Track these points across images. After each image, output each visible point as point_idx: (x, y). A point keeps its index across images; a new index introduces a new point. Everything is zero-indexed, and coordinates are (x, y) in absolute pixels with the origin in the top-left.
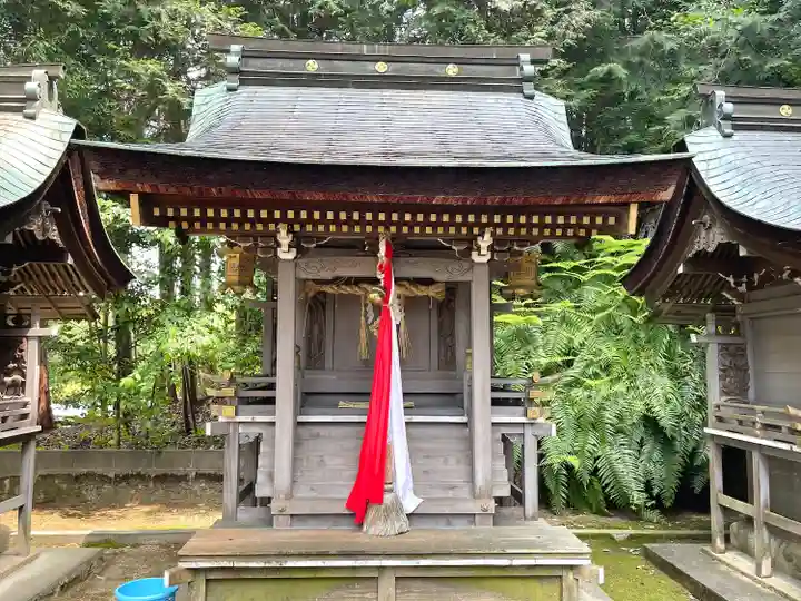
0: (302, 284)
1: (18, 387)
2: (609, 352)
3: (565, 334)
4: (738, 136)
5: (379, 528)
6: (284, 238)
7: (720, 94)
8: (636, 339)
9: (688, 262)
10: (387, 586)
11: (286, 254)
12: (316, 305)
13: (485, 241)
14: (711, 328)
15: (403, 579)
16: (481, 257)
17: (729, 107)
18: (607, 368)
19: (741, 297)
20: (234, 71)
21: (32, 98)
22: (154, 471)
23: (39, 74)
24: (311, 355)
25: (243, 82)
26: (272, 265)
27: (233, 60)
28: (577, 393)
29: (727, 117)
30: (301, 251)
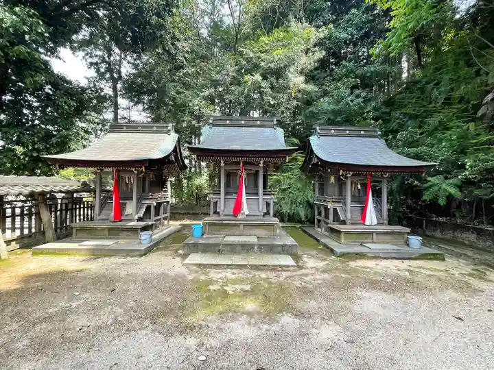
0: (225, 170)
1: (166, 191)
2: (299, 185)
3: (289, 181)
4: (321, 138)
5: (240, 217)
6: (222, 162)
7: (318, 128)
8: (306, 182)
9: (312, 165)
10: (242, 227)
11: (222, 164)
12: (228, 175)
13: (262, 162)
14: (317, 180)
15: (245, 225)
16: (261, 165)
17: (319, 131)
18: (298, 189)
19: (323, 172)
20: (211, 124)
21: (169, 131)
22: (192, 212)
23: (171, 125)
24: (228, 185)
25: (213, 126)
26: (219, 167)
27: (211, 121)
28: (291, 195)
29: (319, 133)
30: (225, 164)
